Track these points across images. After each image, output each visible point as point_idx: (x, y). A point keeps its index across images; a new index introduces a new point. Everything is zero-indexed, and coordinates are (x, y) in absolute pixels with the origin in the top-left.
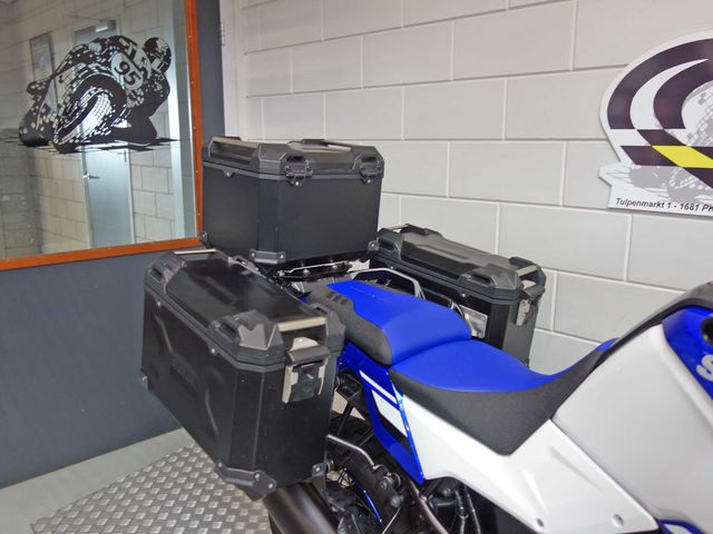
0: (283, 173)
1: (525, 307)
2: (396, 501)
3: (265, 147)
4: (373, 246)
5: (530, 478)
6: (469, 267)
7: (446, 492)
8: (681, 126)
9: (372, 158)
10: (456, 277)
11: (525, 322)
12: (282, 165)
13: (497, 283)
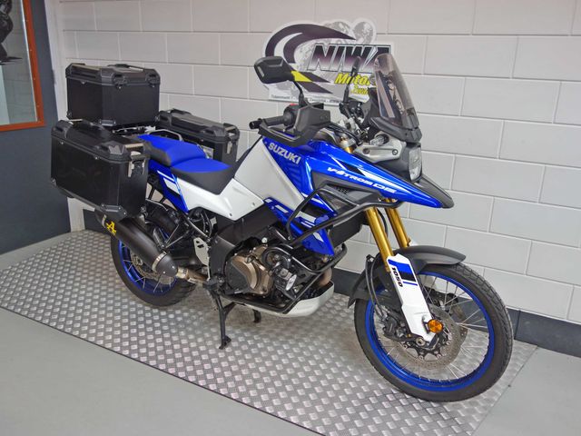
0: (113, 82)
1: (230, 145)
2: (177, 221)
3: (104, 70)
4: (157, 118)
5: (227, 200)
6: (204, 127)
7: (197, 215)
8: (294, 62)
9: (154, 75)
10: (198, 132)
11: (231, 152)
12: (113, 79)
13: (217, 134)
